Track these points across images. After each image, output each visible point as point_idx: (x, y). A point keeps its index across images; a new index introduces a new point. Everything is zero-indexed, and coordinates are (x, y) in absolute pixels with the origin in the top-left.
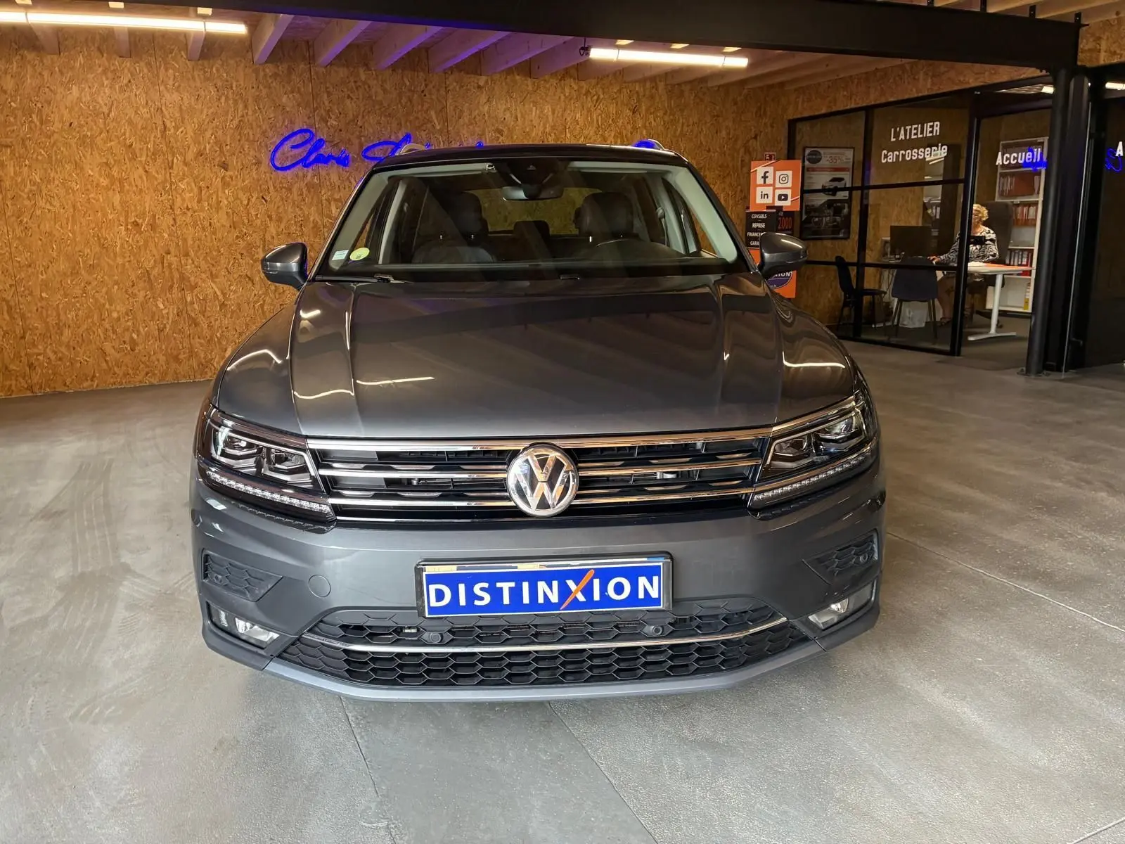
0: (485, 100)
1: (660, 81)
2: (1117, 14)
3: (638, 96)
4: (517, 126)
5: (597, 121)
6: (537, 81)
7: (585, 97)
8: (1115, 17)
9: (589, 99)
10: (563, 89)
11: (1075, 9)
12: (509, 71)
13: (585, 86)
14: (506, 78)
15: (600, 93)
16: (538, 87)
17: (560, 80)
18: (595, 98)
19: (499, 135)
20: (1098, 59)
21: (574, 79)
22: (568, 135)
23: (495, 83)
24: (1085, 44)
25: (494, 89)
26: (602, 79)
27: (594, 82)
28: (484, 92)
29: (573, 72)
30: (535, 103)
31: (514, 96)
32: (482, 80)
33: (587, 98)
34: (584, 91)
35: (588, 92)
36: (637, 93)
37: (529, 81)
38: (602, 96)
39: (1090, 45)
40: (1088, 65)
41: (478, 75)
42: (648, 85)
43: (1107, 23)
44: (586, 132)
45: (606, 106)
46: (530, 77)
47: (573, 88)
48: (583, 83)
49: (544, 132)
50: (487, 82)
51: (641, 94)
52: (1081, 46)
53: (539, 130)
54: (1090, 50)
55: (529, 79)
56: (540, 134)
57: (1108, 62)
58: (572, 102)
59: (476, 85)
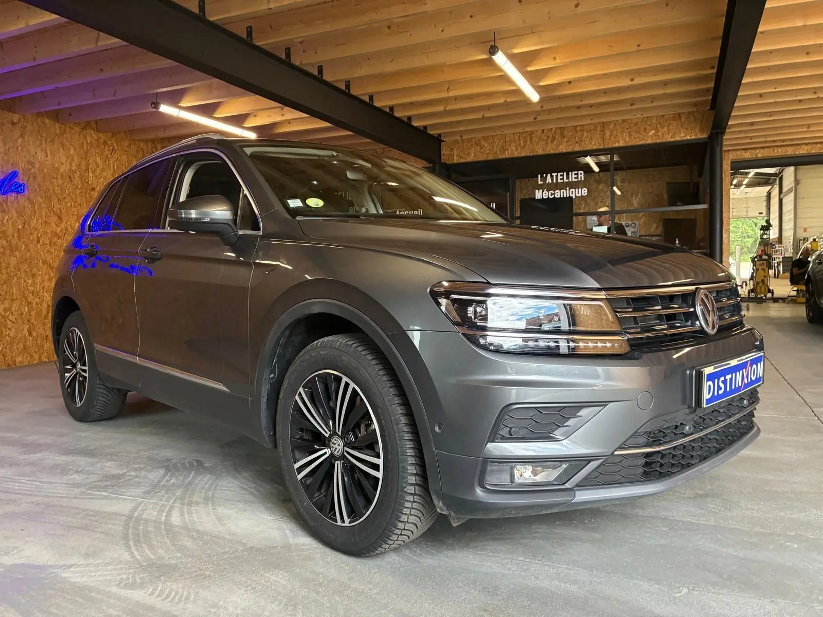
0: (18, 136)
1: (158, 143)
2: (461, 137)
3: (143, 151)
4: (47, 161)
5: (114, 167)
6: (63, 127)
7: (103, 146)
8: (460, 138)
9: (106, 148)
10: (85, 137)
11: (438, 132)
12: (40, 115)
13: (102, 137)
14: (37, 120)
15: (115, 145)
16: (65, 132)
17: (83, 129)
18: (111, 148)
19: (30, 167)
20: (453, 159)
21: (94, 130)
22: (91, 174)
23: (27, 122)
24: (445, 151)
25: (26, 127)
26: (115, 134)
27: (110, 135)
28: (18, 128)
29: (93, 124)
30: (62, 145)
31: (44, 135)
32: (16, 118)
33: (105, 146)
34: (102, 141)
35: (105, 143)
36: (142, 149)
37: (57, 125)
38: (116, 148)
39: (448, 152)
40: (448, 162)
41: (12, 112)
42: (150, 144)
43: (456, 141)
44: (105, 174)
45: (120, 156)
46: (58, 122)
47: (93, 138)
48: (101, 135)
49: (70, 170)
50: (20, 121)
51: (145, 151)
52: (443, 152)
53: (66, 167)
54: (448, 155)
55: (57, 123)
56: (67, 171)
57: (458, 161)
58: (93, 148)
59: (10, 121)
